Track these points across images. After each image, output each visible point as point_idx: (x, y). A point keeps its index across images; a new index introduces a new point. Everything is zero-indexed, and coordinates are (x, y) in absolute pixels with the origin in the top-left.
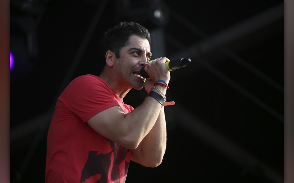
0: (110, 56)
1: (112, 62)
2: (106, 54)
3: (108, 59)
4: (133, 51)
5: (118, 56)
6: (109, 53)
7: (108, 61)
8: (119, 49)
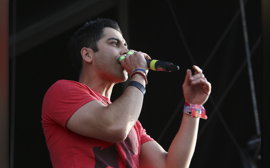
0: (87, 53)
1: (91, 58)
2: (82, 52)
3: (85, 56)
4: (111, 41)
5: (96, 50)
6: (84, 51)
7: (85, 58)
8: (95, 43)
